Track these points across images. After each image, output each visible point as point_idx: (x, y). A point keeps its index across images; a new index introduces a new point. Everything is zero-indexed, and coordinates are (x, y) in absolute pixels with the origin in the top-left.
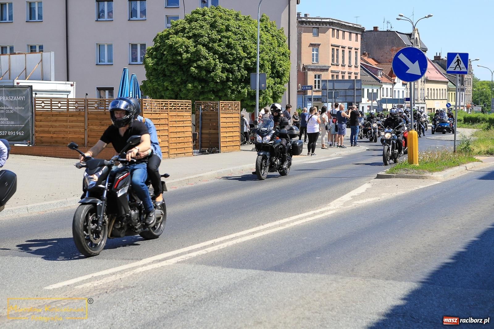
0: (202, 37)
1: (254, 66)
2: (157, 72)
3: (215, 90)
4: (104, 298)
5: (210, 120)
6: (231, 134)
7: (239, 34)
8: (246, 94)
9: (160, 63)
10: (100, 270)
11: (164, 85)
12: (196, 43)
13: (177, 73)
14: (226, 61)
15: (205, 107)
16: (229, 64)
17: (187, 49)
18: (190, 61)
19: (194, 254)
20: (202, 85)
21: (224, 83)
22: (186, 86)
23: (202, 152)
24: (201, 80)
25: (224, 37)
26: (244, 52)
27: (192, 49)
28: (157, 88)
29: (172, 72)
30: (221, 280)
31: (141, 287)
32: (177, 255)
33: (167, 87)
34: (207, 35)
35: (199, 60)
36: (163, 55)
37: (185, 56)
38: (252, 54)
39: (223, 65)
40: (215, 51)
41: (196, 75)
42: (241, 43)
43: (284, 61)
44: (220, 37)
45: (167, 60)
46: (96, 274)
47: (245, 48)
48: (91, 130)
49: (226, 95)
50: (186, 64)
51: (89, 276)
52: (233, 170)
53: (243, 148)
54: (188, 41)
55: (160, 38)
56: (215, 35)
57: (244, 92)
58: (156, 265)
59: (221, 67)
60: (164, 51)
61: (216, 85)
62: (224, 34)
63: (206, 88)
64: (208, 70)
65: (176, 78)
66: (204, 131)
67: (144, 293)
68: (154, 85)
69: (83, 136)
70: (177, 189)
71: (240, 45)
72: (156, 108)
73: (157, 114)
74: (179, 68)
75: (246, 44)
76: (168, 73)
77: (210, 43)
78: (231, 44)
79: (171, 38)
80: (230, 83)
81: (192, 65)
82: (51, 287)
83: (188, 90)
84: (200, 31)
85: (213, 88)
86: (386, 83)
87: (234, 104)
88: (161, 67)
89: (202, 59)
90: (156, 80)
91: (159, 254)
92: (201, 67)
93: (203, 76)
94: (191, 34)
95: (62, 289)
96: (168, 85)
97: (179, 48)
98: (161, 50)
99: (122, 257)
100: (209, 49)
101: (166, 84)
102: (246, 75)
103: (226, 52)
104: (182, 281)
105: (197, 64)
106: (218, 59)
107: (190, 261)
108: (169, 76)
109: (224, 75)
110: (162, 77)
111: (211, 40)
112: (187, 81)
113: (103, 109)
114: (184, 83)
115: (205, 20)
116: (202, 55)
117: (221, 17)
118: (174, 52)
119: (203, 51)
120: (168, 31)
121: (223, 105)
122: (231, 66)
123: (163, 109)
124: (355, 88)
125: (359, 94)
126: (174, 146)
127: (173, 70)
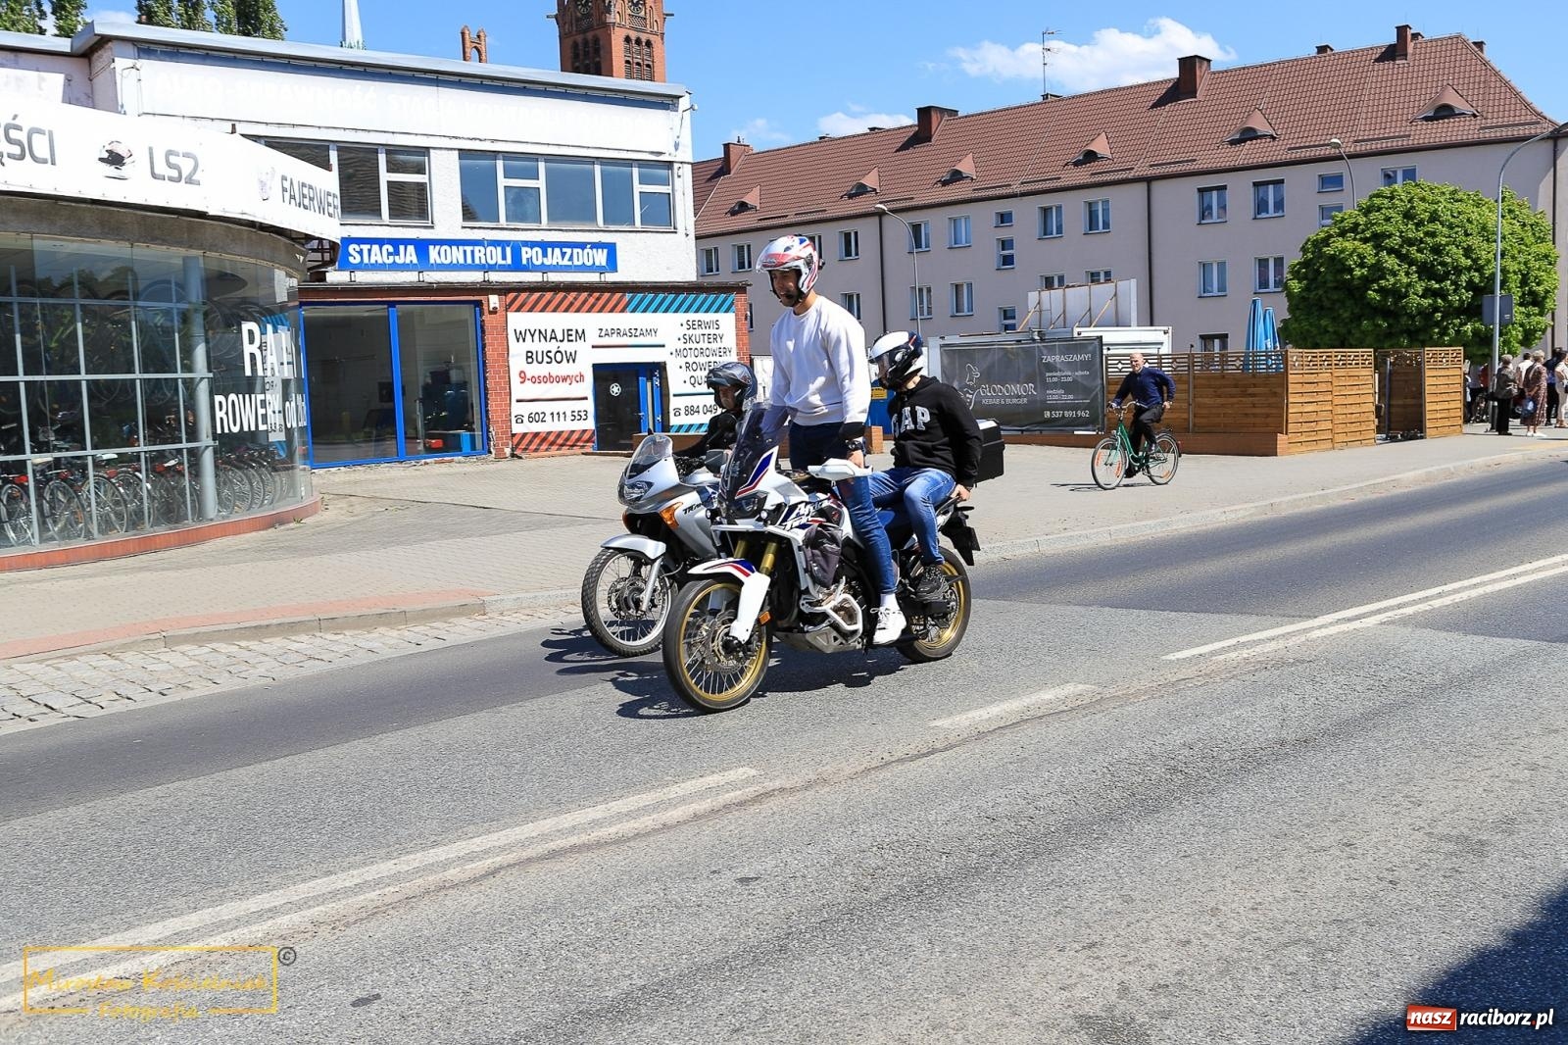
0: (1390, 238)
1: (1486, 283)
2: (1307, 303)
3: (1412, 328)
4: (1263, 678)
5: (1406, 381)
6: (1446, 406)
7: (1457, 226)
8: (1470, 334)
9: (1314, 285)
10: (1248, 632)
11: (1321, 325)
12: (1378, 247)
13: (1343, 303)
14: (1432, 276)
15: (1396, 359)
16: (1437, 281)
17: (1362, 260)
18: (1366, 282)
19: (1409, 611)
20: (1390, 321)
21: (1426, 315)
22: (1360, 325)
23: (1394, 439)
24: (1386, 313)
25: (1428, 233)
26: (1467, 257)
27: (1370, 260)
28: (1308, 331)
29: (1334, 302)
30: (1467, 655)
31: (1324, 662)
32: (1379, 611)
33: (1325, 328)
34: (1398, 234)
35: (1383, 277)
36: (1318, 273)
37: (1358, 272)
38: (1483, 261)
39: (1426, 284)
40: (1412, 260)
41: (1378, 304)
43: (1544, 270)
44: (1422, 235)
45: (1325, 282)
46: (1243, 639)
47: (1468, 252)
48: (1199, 406)
49: (1431, 338)
50: (1360, 286)
51: (1233, 641)
52: (1454, 467)
53: (1467, 428)
54: (1364, 246)
55: (1312, 245)
56: (1412, 232)
58: (1344, 627)
59: (1422, 288)
60: (1321, 266)
61: (1412, 321)
62: (1431, 227)
63: (1395, 326)
64: (1398, 294)
65: (1341, 312)
66: (1393, 402)
67: (1331, 673)
68: (1302, 325)
69: (1185, 416)
70: (1356, 500)
72: (1311, 364)
73: (1312, 374)
74: (1346, 293)
75: (1470, 244)
76: (1327, 303)
77: (1403, 247)
78: (1441, 245)
79: (1334, 242)
80: (1439, 316)
81: (1370, 287)
82: (1171, 657)
83: (1363, 332)
84: (1385, 227)
85: (1406, 325)
87: (1451, 352)
88: (1316, 294)
89: (1388, 277)
90: (1306, 317)
91: (1344, 608)
92: (1386, 290)
93: (1389, 306)
94: (1368, 234)
95: (1191, 660)
96: (1326, 326)
97: (1347, 260)
98: (1315, 264)
99: (1281, 612)
100: (1403, 258)
101: (1323, 322)
102: (1469, 301)
104: (1395, 656)
105: (1378, 285)
106: (1416, 273)
107: (1404, 622)
108: (1329, 309)
109: (1427, 302)
110: (1317, 310)
111: (1405, 241)
112: (1363, 315)
113: (1218, 370)
114: (1357, 319)
115: (1394, 207)
116: (1388, 270)
117: (1423, 199)
118: (1339, 267)
119: (1391, 262)
120: (1327, 232)
121: (1430, 355)
122: (1441, 285)
123: (1324, 365)
126: (1343, 428)
127: (1336, 298)
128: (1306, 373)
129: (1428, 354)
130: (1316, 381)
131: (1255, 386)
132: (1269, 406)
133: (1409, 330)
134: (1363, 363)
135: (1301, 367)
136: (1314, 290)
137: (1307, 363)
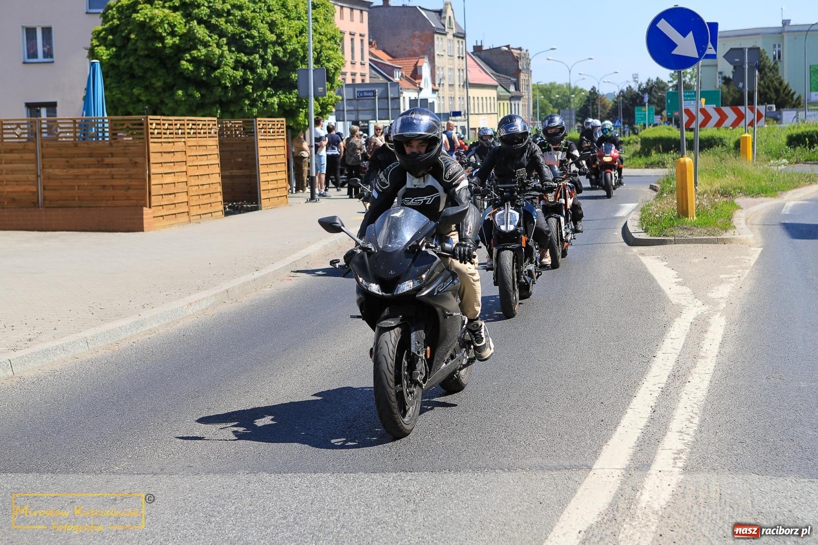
0: (198, 7)
1: (289, 58)
2: (117, 71)
3: (224, 100)
6: (274, 177)
8: (276, 107)
9: (123, 54)
11: (132, 94)
12: (188, 17)
13: (155, 72)
14: (241, 49)
16: (246, 54)
17: (172, 29)
18: (179, 51)
20: (203, 92)
21: (239, 87)
22: (173, 94)
24: (200, 84)
26: (272, 32)
27: (182, 29)
28: (120, 99)
29: (146, 70)
33: (137, 97)
34: (206, 4)
35: (194, 47)
36: (126, 41)
37: (169, 41)
38: (285, 37)
39: (237, 57)
40: (222, 31)
41: (191, 74)
42: (264, 17)
43: (333, 49)
45: (136, 50)
47: (272, 26)
48: (49, 177)
49: (242, 110)
50: (172, 55)
53: (292, 198)
55: (117, 11)
57: (273, 104)
59: (233, 60)
60: (129, 33)
61: (225, 93)
63: (208, 96)
64: (211, 65)
65: (154, 81)
68: (114, 93)
69: (34, 189)
72: (168, 132)
73: (169, 142)
74: (158, 62)
75: (275, 19)
76: (138, 72)
77: (212, 18)
80: (249, 88)
81: (182, 57)
83: (177, 101)
85: (220, 96)
86: (408, 89)
87: (276, 123)
88: (126, 62)
89: (199, 47)
90: (117, 85)
92: (198, 60)
93: (201, 77)
96: (140, 94)
97: (157, 28)
98: (122, 32)
100: (211, 28)
101: (136, 91)
102: (276, 75)
103: (241, 33)
105: (191, 55)
108: (140, 77)
109: (239, 73)
110: (128, 79)
111: (213, 12)
112: (173, 86)
114: (170, 88)
116: (200, 40)
118: (149, 34)
119: (201, 32)
121: (261, 125)
122: (251, 59)
123: (178, 134)
124: (390, 96)
125: (395, 107)
126: (196, 200)
127: (148, 66)
128: (164, 142)
129: (259, 125)
130: (172, 151)
131: (112, 155)
132: (130, 177)
133: (220, 100)
134: (209, 133)
135: (159, 136)
136: (124, 58)
137: (165, 131)
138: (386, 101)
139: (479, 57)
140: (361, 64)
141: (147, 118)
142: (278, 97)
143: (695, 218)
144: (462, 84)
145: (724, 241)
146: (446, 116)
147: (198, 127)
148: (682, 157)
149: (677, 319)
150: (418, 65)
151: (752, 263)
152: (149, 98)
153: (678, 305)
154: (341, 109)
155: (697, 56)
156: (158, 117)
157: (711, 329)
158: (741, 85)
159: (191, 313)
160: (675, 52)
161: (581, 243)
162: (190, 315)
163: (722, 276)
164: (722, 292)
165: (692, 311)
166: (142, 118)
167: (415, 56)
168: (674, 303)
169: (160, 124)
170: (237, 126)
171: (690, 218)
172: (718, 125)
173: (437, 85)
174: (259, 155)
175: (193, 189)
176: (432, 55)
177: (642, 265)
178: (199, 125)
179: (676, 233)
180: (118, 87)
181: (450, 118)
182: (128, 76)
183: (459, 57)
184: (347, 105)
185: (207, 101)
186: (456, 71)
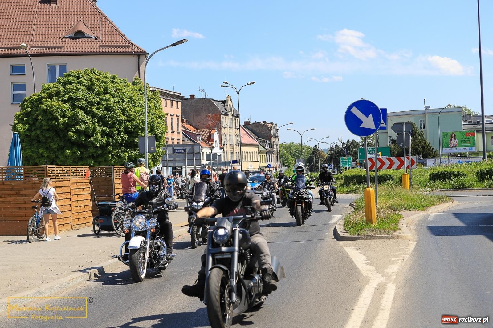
0: (80, 100)
1: (134, 129)
2: (29, 138)
3: (95, 155)
7: (117, 96)
8: (127, 158)
9: (33, 129)
11: (38, 152)
12: (74, 106)
13: (52, 139)
14: (105, 124)
16: (109, 128)
17: (64, 113)
18: (67, 126)
20: (81, 151)
21: (103, 147)
22: (63, 153)
24: (80, 145)
25: (102, 99)
26: (124, 115)
27: (69, 113)
28: (31, 155)
29: (47, 138)
33: (41, 154)
34: (84, 99)
35: (77, 124)
36: (35, 121)
37: (62, 120)
38: (132, 117)
39: (102, 129)
40: (94, 114)
41: (75, 140)
42: (119, 105)
44: (98, 100)
45: (41, 126)
47: (124, 111)
49: (106, 161)
50: (64, 129)
55: (30, 103)
56: (92, 98)
59: (100, 131)
60: (37, 116)
61: (96, 150)
62: (103, 96)
63: (85, 153)
64: (87, 134)
65: (52, 144)
68: (27, 152)
71: (118, 108)
72: (60, 175)
73: (60, 181)
74: (55, 133)
75: (126, 107)
76: (42, 139)
77: (88, 106)
78: (110, 106)
79: (44, 102)
81: (70, 130)
83: (66, 156)
84: (76, 94)
85: (92, 153)
86: (206, 147)
88: (35, 133)
89: (81, 123)
92: (79, 132)
93: (81, 141)
94: (66, 97)
96: (43, 152)
97: (54, 113)
98: (33, 115)
100: (87, 113)
101: (41, 151)
102: (126, 139)
103: (106, 115)
105: (75, 128)
106: (97, 122)
108: (43, 142)
109: (104, 140)
110: (36, 143)
111: (88, 103)
112: (64, 147)
114: (62, 149)
115: (81, 83)
116: (81, 119)
117: (98, 80)
118: (50, 117)
119: (82, 114)
120: (39, 95)
121: (116, 170)
122: (111, 130)
123: (66, 176)
124: (195, 151)
125: (198, 158)
126: (76, 216)
127: (48, 136)
128: (57, 181)
129: (115, 170)
130: (62, 186)
131: (25, 189)
133: (93, 155)
134: (85, 175)
135: (54, 177)
136: (34, 131)
137: (57, 174)
138: (192, 154)
139: (248, 128)
140: (177, 133)
141: (47, 166)
142: (128, 153)
143: (377, 224)
144: (237, 144)
145: (394, 238)
146: (228, 164)
147: (78, 172)
148: (368, 187)
149: (367, 286)
150: (211, 133)
151: (411, 251)
152: (49, 154)
153: (367, 277)
154: (165, 159)
155: (375, 129)
156: (54, 166)
157: (387, 292)
158: (401, 144)
159: (71, 286)
160: (361, 126)
161: (309, 240)
162: (71, 287)
163: (393, 259)
164: (393, 269)
165: (376, 280)
166: (44, 166)
167: (209, 128)
168: (364, 276)
169: (54, 170)
170: (102, 171)
171: (373, 224)
172: (389, 167)
173: (223, 145)
174: (115, 188)
175: (75, 209)
176: (220, 127)
177: (346, 252)
178: (78, 170)
179: (365, 233)
180: (30, 148)
181: (231, 164)
182: (36, 141)
183: (236, 129)
184: (169, 157)
185: (85, 156)
186: (234, 136)
